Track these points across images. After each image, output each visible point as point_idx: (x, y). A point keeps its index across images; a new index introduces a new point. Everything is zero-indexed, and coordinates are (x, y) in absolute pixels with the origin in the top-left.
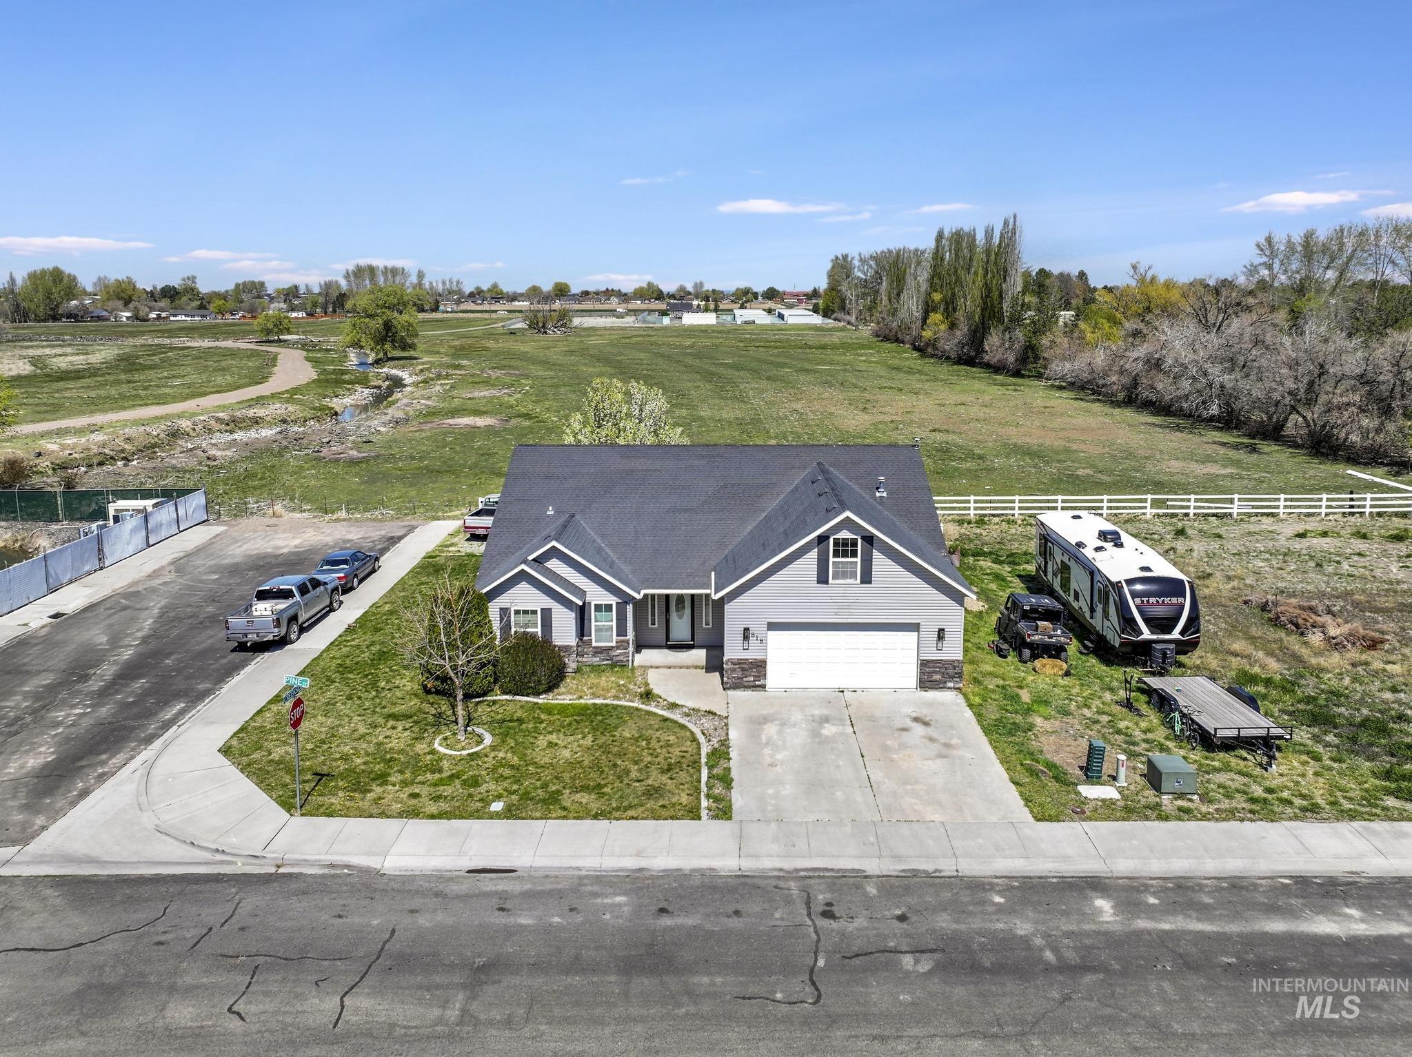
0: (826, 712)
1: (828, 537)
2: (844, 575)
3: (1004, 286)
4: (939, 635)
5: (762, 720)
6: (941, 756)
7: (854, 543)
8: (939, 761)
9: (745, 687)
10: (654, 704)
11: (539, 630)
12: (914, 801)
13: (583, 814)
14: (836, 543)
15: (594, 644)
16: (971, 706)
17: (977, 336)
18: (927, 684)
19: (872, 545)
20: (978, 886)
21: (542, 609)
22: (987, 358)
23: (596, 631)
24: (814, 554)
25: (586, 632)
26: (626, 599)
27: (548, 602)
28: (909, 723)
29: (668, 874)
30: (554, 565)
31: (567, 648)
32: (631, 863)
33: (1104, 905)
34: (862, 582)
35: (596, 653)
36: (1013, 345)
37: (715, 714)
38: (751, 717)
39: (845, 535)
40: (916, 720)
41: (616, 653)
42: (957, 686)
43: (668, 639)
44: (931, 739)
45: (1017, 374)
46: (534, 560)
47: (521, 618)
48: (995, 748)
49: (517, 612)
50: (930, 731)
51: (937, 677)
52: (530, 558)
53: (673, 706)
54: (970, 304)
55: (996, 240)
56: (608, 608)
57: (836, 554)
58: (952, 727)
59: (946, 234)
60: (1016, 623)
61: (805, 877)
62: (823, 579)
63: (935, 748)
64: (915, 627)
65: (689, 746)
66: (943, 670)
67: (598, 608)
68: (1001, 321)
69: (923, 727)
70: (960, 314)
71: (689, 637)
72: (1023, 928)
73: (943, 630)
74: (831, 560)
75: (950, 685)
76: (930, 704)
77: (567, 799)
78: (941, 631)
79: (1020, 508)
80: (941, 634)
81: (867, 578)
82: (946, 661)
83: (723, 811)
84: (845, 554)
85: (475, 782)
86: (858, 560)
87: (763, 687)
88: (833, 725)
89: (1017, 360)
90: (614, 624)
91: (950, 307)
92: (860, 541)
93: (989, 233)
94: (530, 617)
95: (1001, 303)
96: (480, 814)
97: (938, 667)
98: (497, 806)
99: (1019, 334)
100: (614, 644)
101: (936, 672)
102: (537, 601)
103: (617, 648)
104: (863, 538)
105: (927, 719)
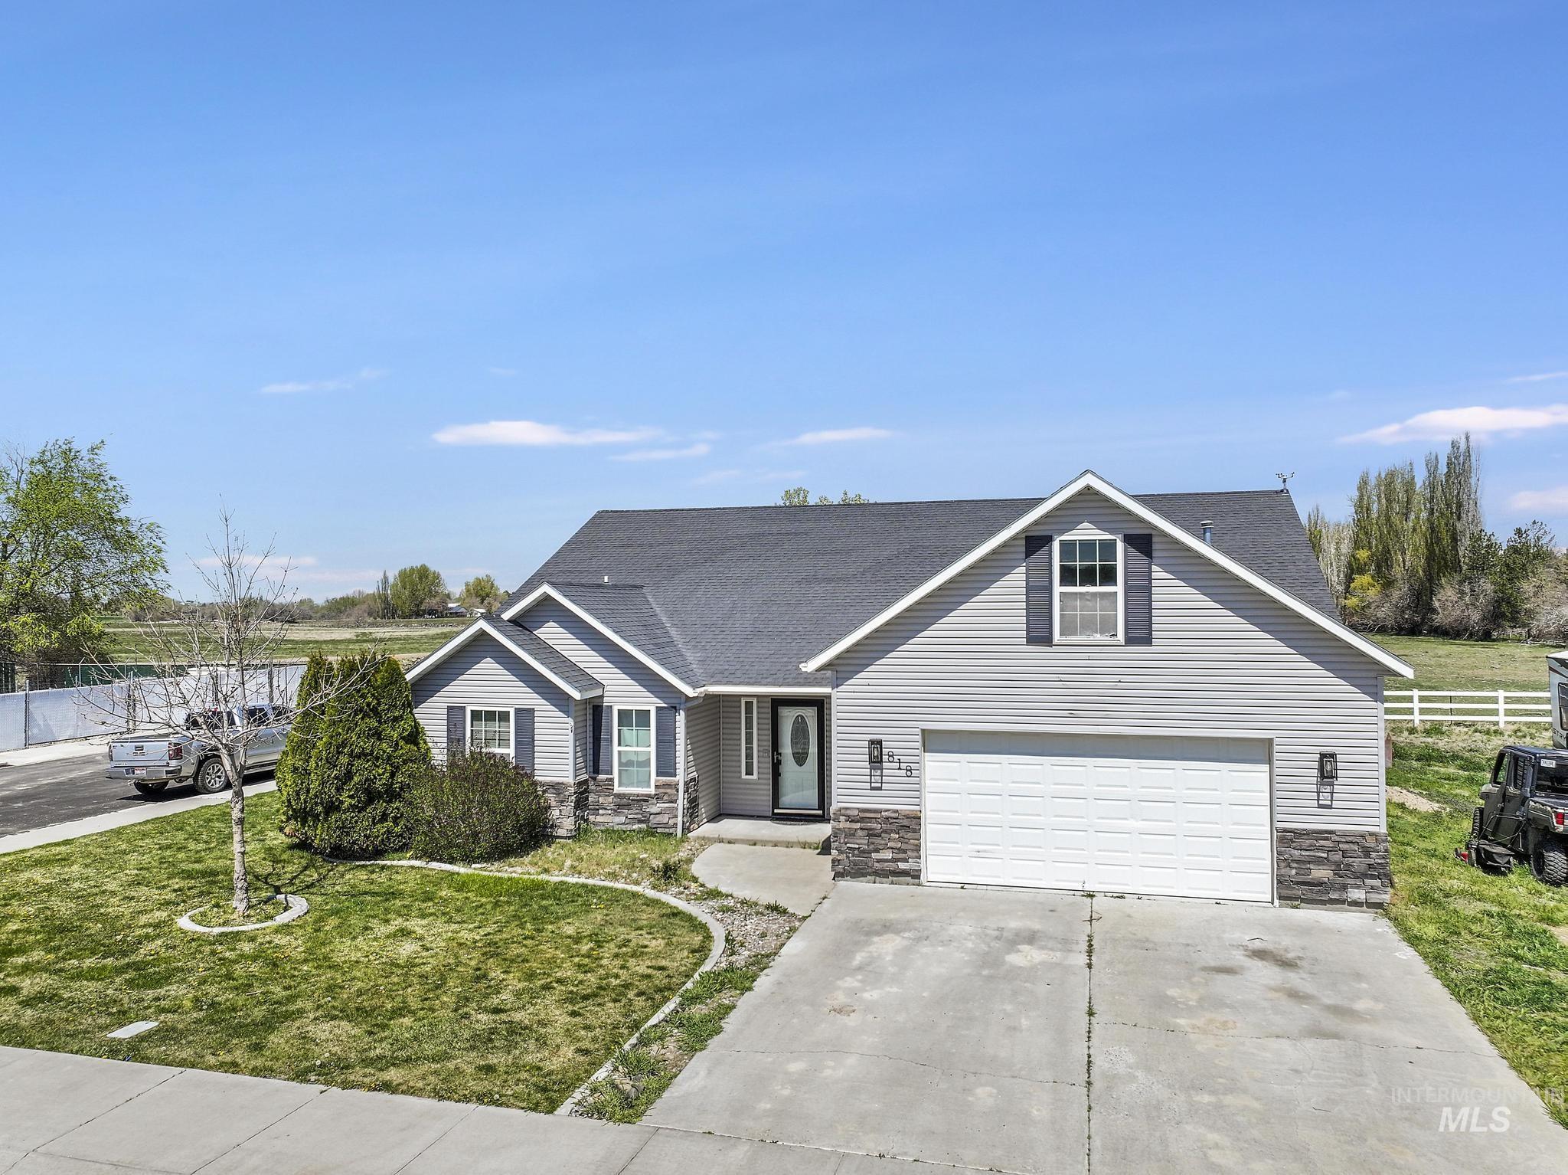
0: (1036, 926)
1: (1049, 540)
2: (1088, 626)
3: (1459, 526)
4: (1321, 769)
5: (878, 927)
6: (1318, 1033)
7: (1109, 548)
8: (1310, 1045)
9: (876, 873)
10: (675, 889)
11: (511, 751)
12: (1213, 1137)
14: (1067, 548)
15: (617, 789)
16: (1414, 941)
17: (1422, 597)
18: (1298, 891)
19: (1148, 553)
21: (517, 711)
22: (1438, 619)
23: (620, 764)
24: (1018, 577)
25: (602, 766)
26: (674, 701)
27: (529, 698)
28: (1239, 958)
30: (551, 633)
31: (558, 788)
34: (1130, 641)
35: (620, 806)
36: (1476, 600)
37: (785, 912)
38: (857, 922)
39: (1086, 532)
40: (1260, 954)
41: (654, 809)
42: (1375, 898)
43: (776, 803)
44: (1294, 995)
45: (1487, 636)
46: (511, 621)
47: (482, 726)
48: (1491, 1032)
49: (476, 715)
50: (1294, 978)
51: (1321, 873)
52: (506, 616)
53: (710, 896)
54: (1409, 559)
55: (1443, 469)
56: (643, 717)
57: (1068, 576)
58: (1358, 976)
59: (1373, 482)
60: (1524, 800)
62: (1039, 635)
63: (1302, 1015)
64: (1260, 751)
65: (677, 961)
66: (1337, 857)
67: (625, 717)
68: (1456, 567)
69: (1277, 969)
70: (1398, 571)
71: (815, 802)
73: (1333, 755)
74: (1058, 589)
75: (1358, 894)
76: (1305, 931)
78: (1327, 758)
79: (1508, 712)
80: (1327, 768)
81: (1140, 634)
82: (1345, 834)
83: (629, 1101)
84: (1088, 576)
86: (1119, 588)
87: (915, 875)
88: (1042, 948)
89: (1484, 618)
90: (653, 749)
91: (1382, 563)
92: (1120, 546)
93: (1432, 465)
94: (496, 726)
95: (1455, 548)
97: (1321, 848)
98: (136, 1029)
99: (1487, 586)
100: (652, 790)
101: (1319, 861)
102: (510, 695)
103: (658, 797)
104: (1129, 539)
105: (1291, 955)
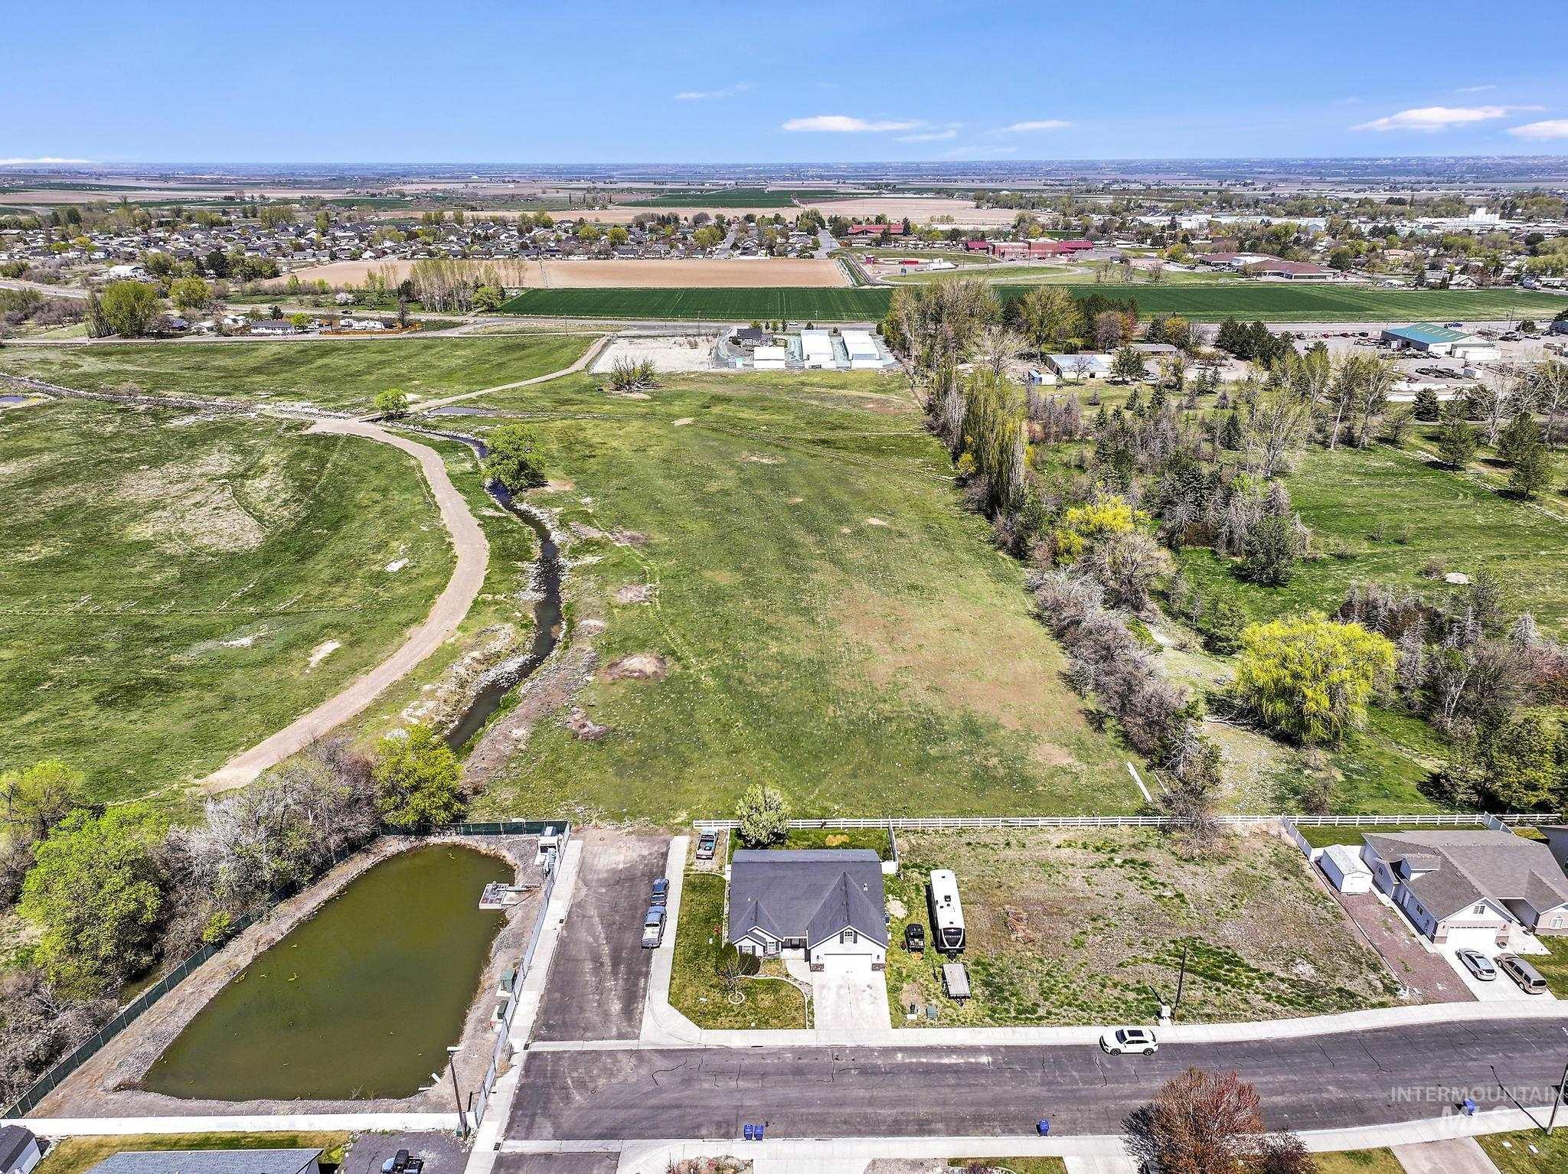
0: (842, 983)
1: (843, 932)
2: (848, 941)
5: (823, 986)
9: (818, 972)
12: (862, 1020)
13: (776, 1027)
14: (846, 933)
19: (857, 934)
20: (872, 1050)
24: (839, 936)
25: (766, 953)
29: (800, 1047)
32: (791, 1044)
33: (900, 1055)
34: (854, 943)
37: (809, 984)
38: (820, 987)
39: (849, 931)
50: (871, 992)
53: (796, 980)
57: (846, 936)
61: (832, 1047)
63: (873, 997)
65: (801, 999)
69: (870, 990)
72: (880, 1062)
73: (879, 955)
74: (844, 938)
77: (772, 1021)
83: (812, 1027)
84: (849, 936)
85: (744, 1016)
86: (853, 938)
87: (823, 974)
92: (853, 933)
96: (749, 1028)
98: (753, 1025)
